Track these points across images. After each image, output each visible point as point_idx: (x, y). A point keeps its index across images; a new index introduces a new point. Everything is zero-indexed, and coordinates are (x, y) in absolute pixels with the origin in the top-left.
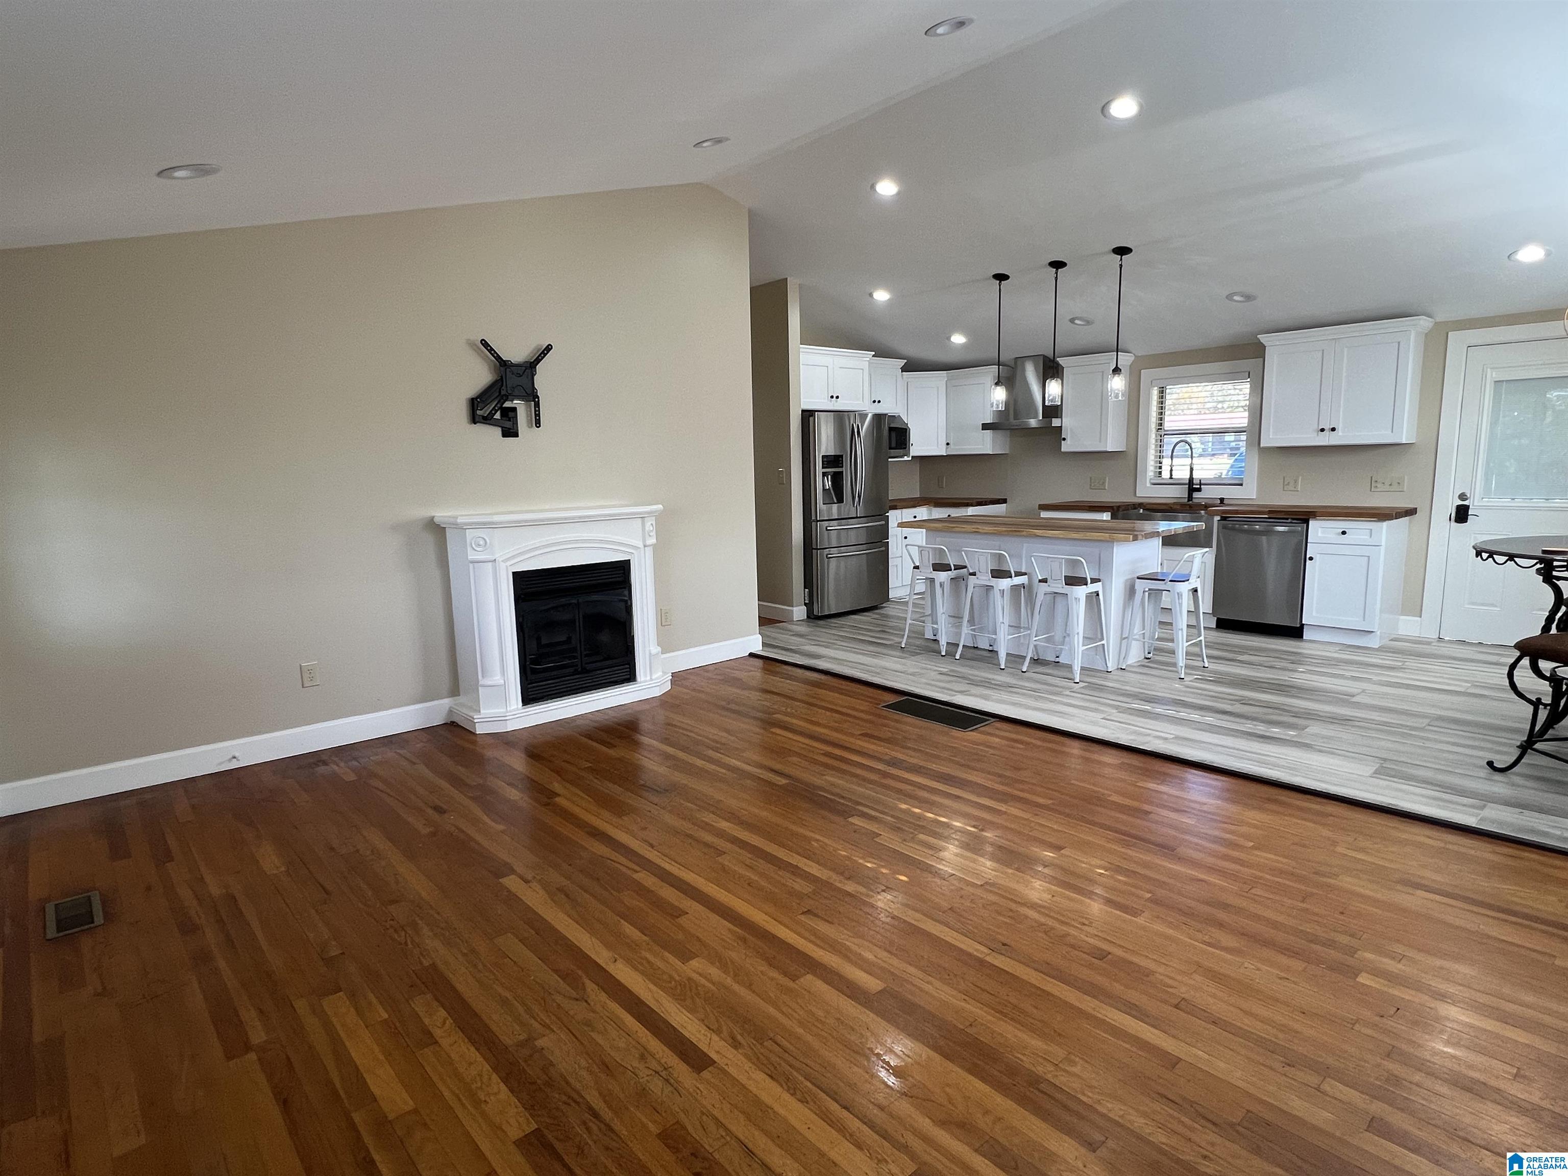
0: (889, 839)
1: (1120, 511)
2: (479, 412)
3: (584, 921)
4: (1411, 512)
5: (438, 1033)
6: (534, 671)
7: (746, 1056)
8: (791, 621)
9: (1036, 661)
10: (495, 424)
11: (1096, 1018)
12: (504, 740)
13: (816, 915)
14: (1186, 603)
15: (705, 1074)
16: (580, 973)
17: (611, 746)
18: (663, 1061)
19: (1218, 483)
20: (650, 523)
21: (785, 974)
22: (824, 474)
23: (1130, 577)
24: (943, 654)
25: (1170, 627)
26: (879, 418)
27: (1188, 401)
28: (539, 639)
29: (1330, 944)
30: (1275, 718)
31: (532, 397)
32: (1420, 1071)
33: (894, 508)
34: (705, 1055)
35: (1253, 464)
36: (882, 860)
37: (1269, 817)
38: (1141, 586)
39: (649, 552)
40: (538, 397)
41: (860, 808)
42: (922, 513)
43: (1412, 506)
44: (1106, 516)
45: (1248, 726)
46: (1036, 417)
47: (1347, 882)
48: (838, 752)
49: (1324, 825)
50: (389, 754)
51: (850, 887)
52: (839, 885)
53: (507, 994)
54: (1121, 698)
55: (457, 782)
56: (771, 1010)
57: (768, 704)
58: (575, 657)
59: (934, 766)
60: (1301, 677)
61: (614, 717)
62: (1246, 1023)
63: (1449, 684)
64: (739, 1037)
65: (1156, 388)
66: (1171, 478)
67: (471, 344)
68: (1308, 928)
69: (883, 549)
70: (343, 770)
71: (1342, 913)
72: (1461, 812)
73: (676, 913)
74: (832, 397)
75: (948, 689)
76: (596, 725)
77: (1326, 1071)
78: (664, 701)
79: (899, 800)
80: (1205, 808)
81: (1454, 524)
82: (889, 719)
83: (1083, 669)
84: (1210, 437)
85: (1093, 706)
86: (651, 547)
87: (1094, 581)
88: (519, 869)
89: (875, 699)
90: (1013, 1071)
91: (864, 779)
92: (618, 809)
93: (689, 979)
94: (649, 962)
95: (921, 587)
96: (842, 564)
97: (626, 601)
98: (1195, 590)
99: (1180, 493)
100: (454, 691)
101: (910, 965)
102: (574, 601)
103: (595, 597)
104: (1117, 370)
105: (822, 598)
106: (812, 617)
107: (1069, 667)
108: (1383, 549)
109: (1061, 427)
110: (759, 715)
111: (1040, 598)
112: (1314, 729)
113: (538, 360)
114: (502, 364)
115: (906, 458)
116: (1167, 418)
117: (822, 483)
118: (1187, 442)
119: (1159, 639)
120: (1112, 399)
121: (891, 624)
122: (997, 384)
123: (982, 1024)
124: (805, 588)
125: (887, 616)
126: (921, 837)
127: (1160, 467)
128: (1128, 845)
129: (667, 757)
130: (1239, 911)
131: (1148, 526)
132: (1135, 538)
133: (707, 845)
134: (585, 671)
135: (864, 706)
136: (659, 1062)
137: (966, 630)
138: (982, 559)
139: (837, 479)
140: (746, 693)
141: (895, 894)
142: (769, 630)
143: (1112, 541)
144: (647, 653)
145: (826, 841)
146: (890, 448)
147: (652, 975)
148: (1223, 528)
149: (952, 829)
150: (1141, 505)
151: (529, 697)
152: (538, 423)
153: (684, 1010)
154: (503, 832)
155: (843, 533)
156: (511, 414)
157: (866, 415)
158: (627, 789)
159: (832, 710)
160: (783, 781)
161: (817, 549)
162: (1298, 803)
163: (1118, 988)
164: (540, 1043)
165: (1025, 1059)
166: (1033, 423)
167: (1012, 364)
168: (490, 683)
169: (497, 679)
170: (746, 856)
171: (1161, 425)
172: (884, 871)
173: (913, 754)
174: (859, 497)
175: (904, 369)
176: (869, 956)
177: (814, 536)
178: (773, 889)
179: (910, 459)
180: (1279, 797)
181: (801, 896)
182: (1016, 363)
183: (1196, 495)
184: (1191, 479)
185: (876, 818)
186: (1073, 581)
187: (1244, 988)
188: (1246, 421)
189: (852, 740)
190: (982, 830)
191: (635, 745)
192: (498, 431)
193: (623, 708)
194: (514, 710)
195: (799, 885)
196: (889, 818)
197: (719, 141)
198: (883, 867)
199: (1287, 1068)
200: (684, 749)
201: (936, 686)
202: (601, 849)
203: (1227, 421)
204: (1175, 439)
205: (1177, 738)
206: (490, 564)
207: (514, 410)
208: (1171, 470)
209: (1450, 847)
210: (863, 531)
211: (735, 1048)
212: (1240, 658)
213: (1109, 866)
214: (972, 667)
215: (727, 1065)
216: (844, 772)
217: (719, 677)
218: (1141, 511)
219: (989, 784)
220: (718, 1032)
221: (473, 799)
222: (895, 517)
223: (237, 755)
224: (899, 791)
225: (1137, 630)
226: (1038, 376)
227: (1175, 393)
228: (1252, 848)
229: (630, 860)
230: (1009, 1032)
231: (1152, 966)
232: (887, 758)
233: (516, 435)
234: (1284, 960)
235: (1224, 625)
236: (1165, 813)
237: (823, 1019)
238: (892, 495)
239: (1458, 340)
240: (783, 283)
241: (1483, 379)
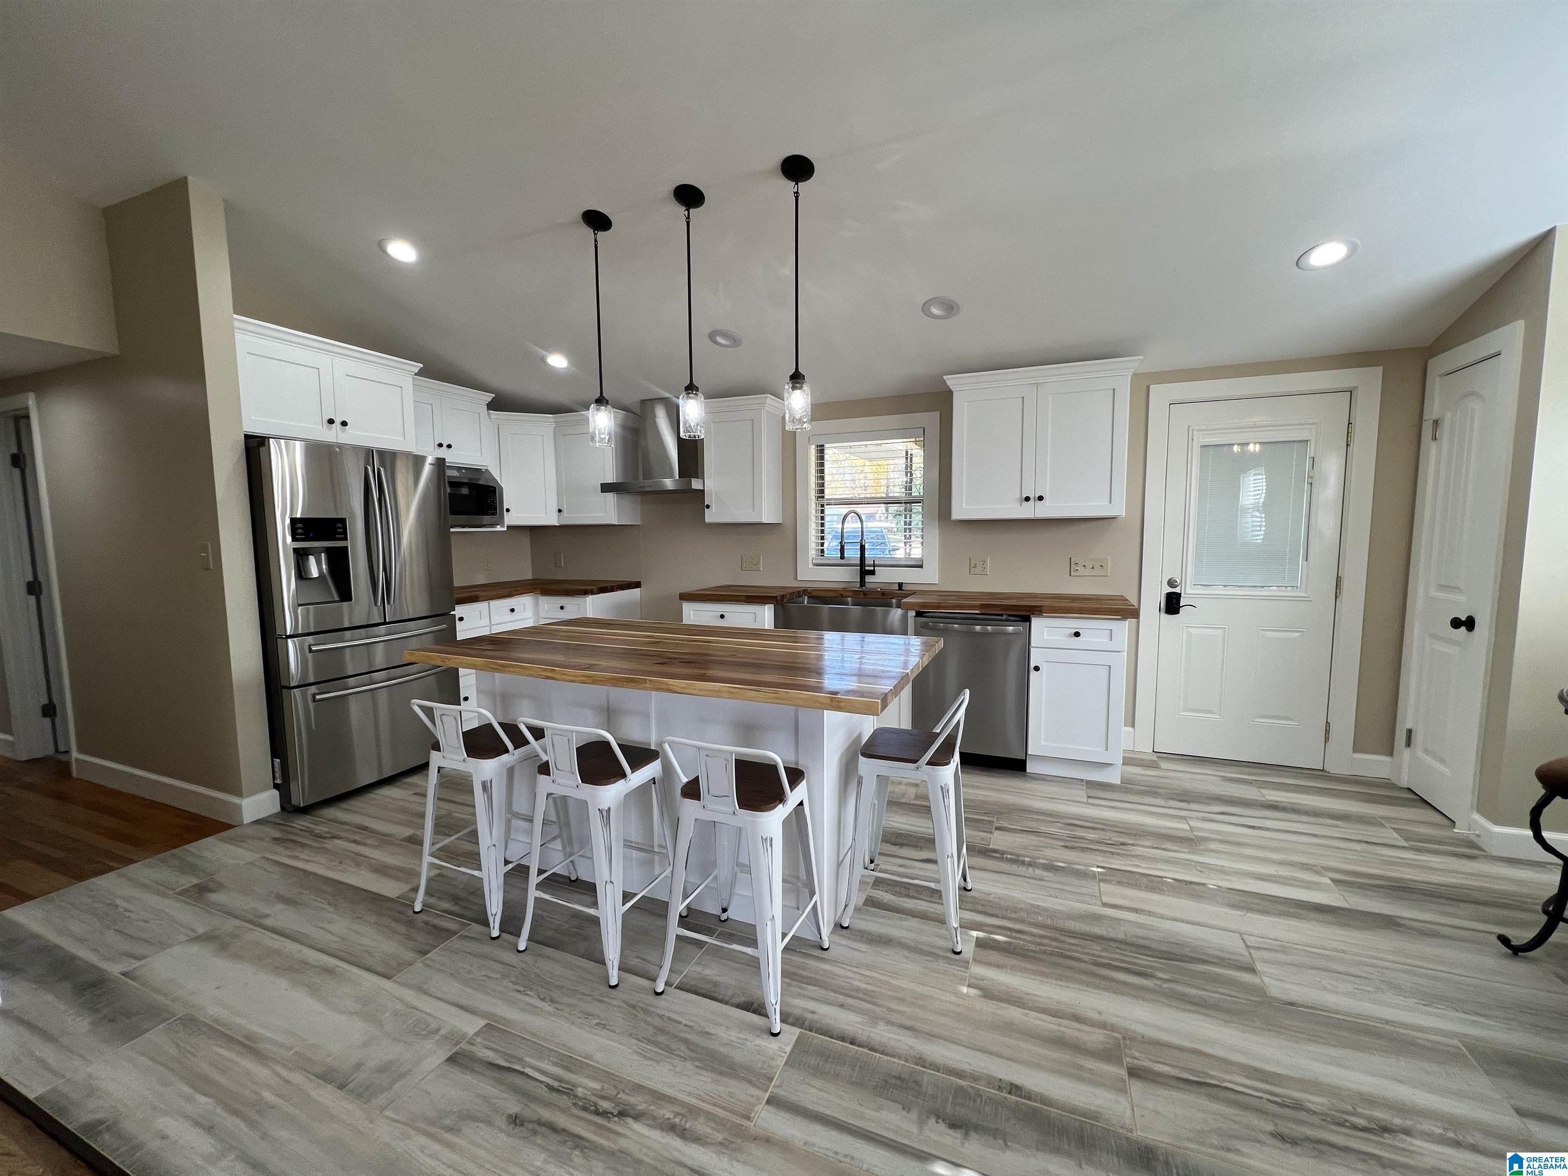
1: (785, 602)
22: (300, 552)
46: (671, 476)
65: (813, 447)
66: (838, 557)
74: (331, 422)
81: (1164, 616)
99: (851, 576)
104: (797, 379)
106: (288, 809)
108: (1126, 654)
109: (703, 491)
115: (498, 528)
116: (829, 484)
117: (295, 568)
118: (854, 514)
124: (272, 757)
127: (825, 545)
139: (336, 559)
148: (922, 627)
150: (805, 592)
161: (291, 687)
166: (669, 484)
167: (639, 408)
171: (822, 491)
174: (388, 588)
175: (491, 406)
179: (505, 529)
182: (644, 406)
183: (869, 579)
184: (863, 559)
188: (926, 486)
204: (844, 510)
218: (809, 602)
226: (672, 425)
227: (835, 452)
238: (460, 580)
239: (1160, 394)
240: (179, 188)
241: (1190, 439)
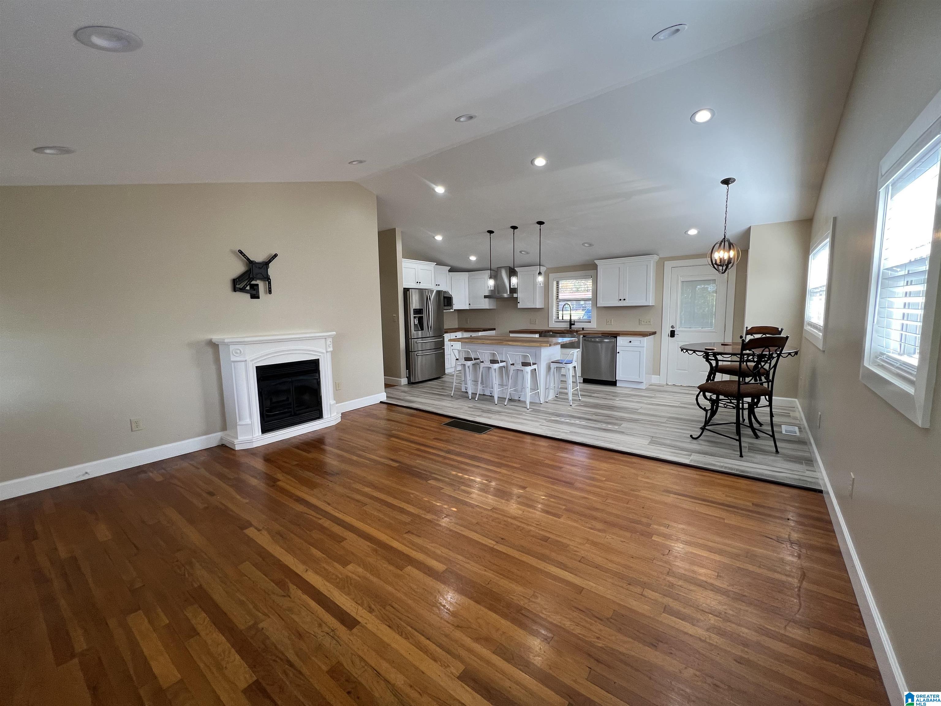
0: (448, 490)
1: (544, 334)
2: (237, 286)
3: (289, 550)
4: (654, 333)
5: (199, 628)
6: (268, 416)
7: (376, 616)
8: (400, 386)
9: (511, 400)
10: (247, 292)
11: (546, 572)
12: (251, 452)
13: (413, 533)
14: (571, 372)
15: (355, 630)
16: (287, 580)
17: (309, 452)
18: (331, 626)
19: (580, 321)
20: (329, 341)
21: (397, 567)
22: (415, 317)
23: (547, 362)
24: (470, 398)
25: (565, 383)
26: (439, 293)
27: (566, 287)
28: (271, 400)
29: (639, 523)
30: (609, 421)
31: (267, 279)
32: (681, 579)
33: (446, 332)
34: (355, 619)
35: (594, 313)
36: (444, 501)
37: (610, 466)
38: (553, 366)
39: (329, 355)
40: (270, 280)
41: (433, 475)
42: (459, 335)
43: (654, 330)
44: (537, 336)
45: (599, 425)
46: (507, 293)
47: (644, 493)
48: (423, 448)
49: (632, 467)
50: (185, 464)
51: (429, 517)
52: (423, 516)
53: (243, 598)
54: (547, 415)
55: (222, 477)
56: (390, 588)
57: (389, 426)
58: (290, 408)
59: (466, 452)
60: (618, 402)
61: (311, 437)
62: (610, 566)
63: (671, 403)
64: (373, 606)
65: (555, 281)
66: (563, 319)
67: (233, 252)
68: (630, 516)
69: (442, 351)
70: (155, 475)
71: (643, 508)
72: (684, 458)
73: (340, 540)
74: (417, 282)
75: (472, 414)
76: (302, 441)
77: (645, 585)
78: (337, 427)
79: (452, 470)
80: (585, 463)
81: (671, 338)
82: (445, 430)
83: (530, 403)
84: (575, 303)
85: (535, 419)
86: (330, 353)
87: (534, 364)
88: (255, 523)
89: (439, 421)
90: (509, 605)
91: (435, 461)
92: (311, 485)
93: (347, 577)
94: (325, 569)
95: (459, 368)
96: (424, 358)
97: (317, 379)
98: (575, 367)
99: (566, 326)
100: (224, 428)
101: (459, 554)
102: (290, 380)
103: (301, 378)
104: (540, 273)
105: (415, 373)
106: (410, 383)
107: (525, 402)
108: (645, 348)
109: (517, 297)
110: (384, 432)
111: (511, 372)
112: (625, 425)
113: (270, 261)
114: (250, 263)
115: (451, 310)
116: (560, 294)
117: (413, 321)
118: (568, 304)
119: (561, 388)
120: (538, 285)
121: (446, 385)
122: (491, 278)
123: (494, 582)
124: (407, 369)
125: (445, 381)
126: (463, 488)
127: (558, 315)
128: (553, 484)
129: (339, 456)
130: (602, 511)
131: (554, 340)
132: (550, 345)
133: (358, 501)
134: (295, 414)
135: (434, 424)
136: (329, 627)
137: (480, 387)
138: (486, 355)
139: (420, 320)
140: (378, 421)
141: (451, 518)
142: (390, 390)
143: (540, 346)
144: (329, 405)
145: (417, 494)
146: (444, 306)
147: (327, 576)
148: (584, 340)
149: (476, 482)
150: (551, 331)
151: (265, 429)
152: (270, 292)
153: (343, 594)
154: (247, 503)
155: (423, 344)
156: (255, 287)
157: (433, 291)
158: (317, 475)
159: (419, 427)
160: (396, 465)
161: (412, 352)
162: (621, 458)
163: (553, 555)
164: (261, 626)
165: (514, 598)
166: (506, 295)
167: (496, 270)
168: (244, 423)
169: (248, 421)
170: (377, 505)
171: (558, 297)
172: (446, 507)
173: (457, 446)
174: (431, 328)
175: (450, 271)
176: (438, 552)
177: (410, 344)
178: (391, 521)
179: (453, 310)
180: (614, 456)
181: (405, 524)
182: (498, 270)
183: (573, 326)
184: (571, 320)
185: (441, 480)
186: (525, 364)
187: (607, 549)
188: (591, 295)
189: (428, 441)
190: (490, 482)
191: (323, 451)
192: (248, 296)
193: (316, 432)
194: (257, 437)
195: (406, 518)
196: (447, 479)
197: (361, 162)
198: (445, 504)
199: (629, 586)
200: (347, 451)
201: (467, 413)
202: (300, 508)
203: (583, 296)
204: (563, 303)
205: (571, 432)
206: (243, 363)
207: (257, 285)
208: (563, 316)
209: (680, 473)
210: (433, 343)
211: (370, 612)
212: (593, 395)
213: (546, 494)
214: (483, 404)
215: (366, 623)
216: (425, 457)
217: (365, 414)
218: (551, 333)
219: (492, 459)
220: (362, 605)
221: (232, 486)
222: (447, 337)
223: (88, 471)
224: (452, 466)
225: (552, 385)
226: (507, 276)
227: (562, 283)
228: (605, 481)
229: (317, 513)
230: (505, 584)
231: (568, 542)
232: (445, 449)
233: (258, 297)
234: (622, 532)
235: (586, 381)
236: (568, 467)
237: (416, 590)
238: (446, 327)
239: (668, 265)
240: (394, 230)
241: (678, 280)
